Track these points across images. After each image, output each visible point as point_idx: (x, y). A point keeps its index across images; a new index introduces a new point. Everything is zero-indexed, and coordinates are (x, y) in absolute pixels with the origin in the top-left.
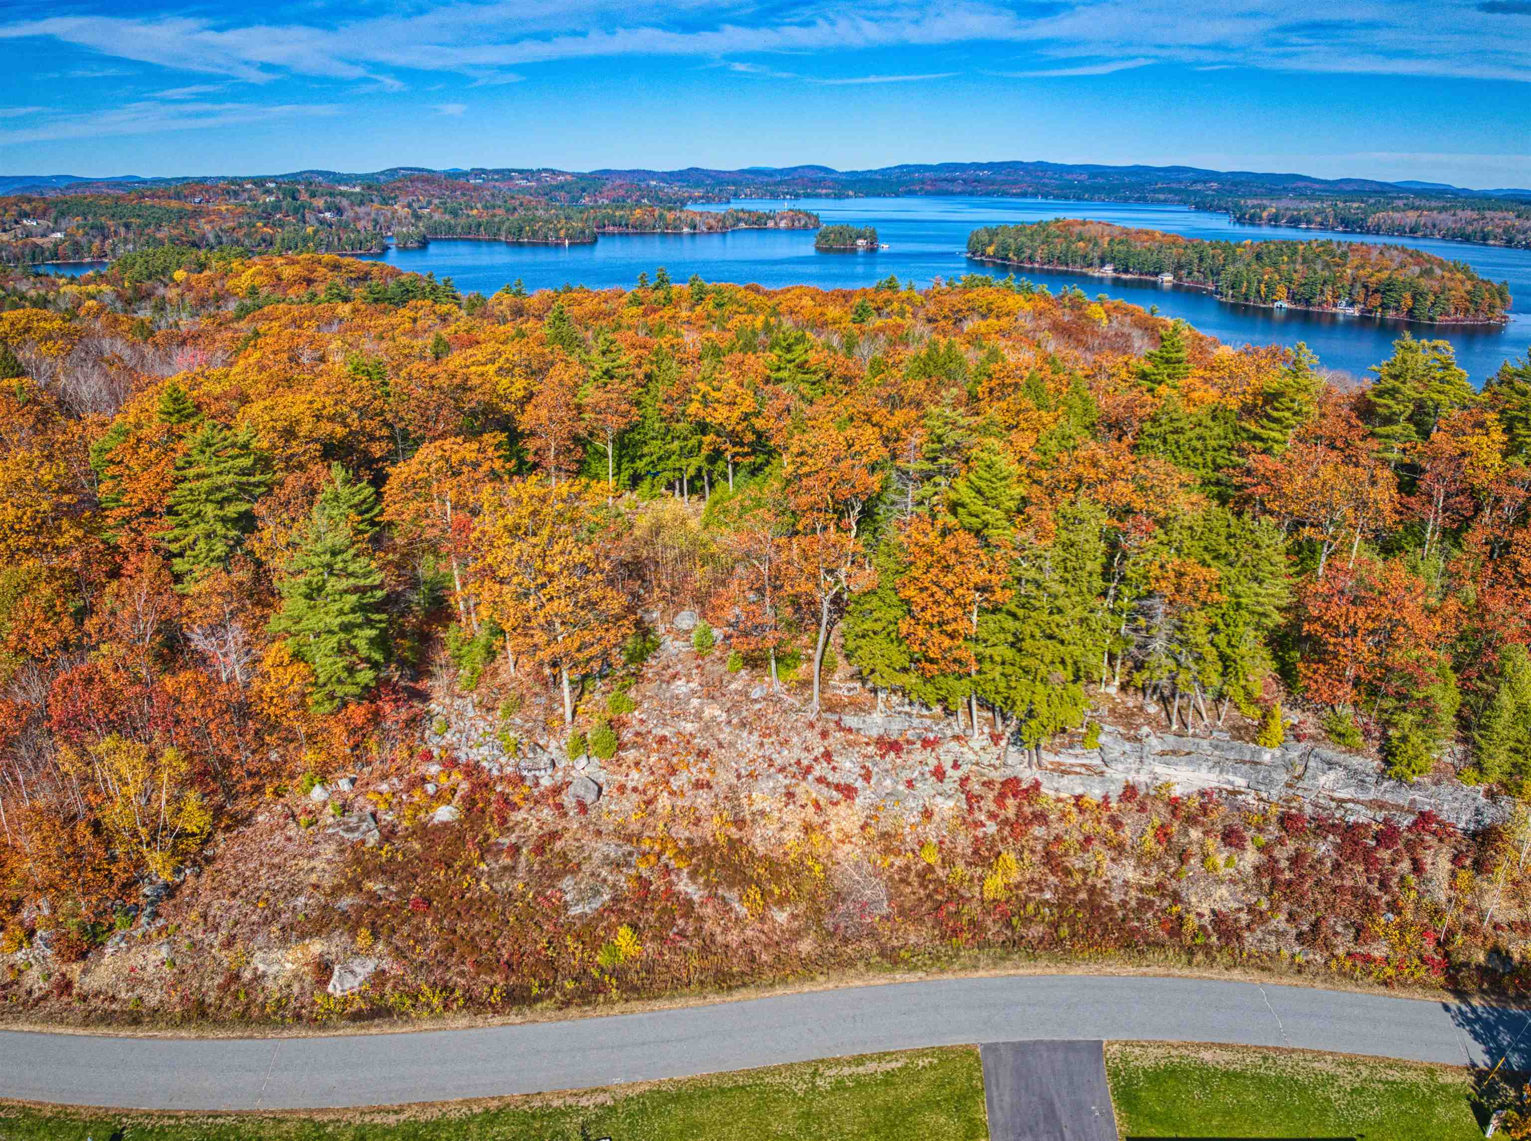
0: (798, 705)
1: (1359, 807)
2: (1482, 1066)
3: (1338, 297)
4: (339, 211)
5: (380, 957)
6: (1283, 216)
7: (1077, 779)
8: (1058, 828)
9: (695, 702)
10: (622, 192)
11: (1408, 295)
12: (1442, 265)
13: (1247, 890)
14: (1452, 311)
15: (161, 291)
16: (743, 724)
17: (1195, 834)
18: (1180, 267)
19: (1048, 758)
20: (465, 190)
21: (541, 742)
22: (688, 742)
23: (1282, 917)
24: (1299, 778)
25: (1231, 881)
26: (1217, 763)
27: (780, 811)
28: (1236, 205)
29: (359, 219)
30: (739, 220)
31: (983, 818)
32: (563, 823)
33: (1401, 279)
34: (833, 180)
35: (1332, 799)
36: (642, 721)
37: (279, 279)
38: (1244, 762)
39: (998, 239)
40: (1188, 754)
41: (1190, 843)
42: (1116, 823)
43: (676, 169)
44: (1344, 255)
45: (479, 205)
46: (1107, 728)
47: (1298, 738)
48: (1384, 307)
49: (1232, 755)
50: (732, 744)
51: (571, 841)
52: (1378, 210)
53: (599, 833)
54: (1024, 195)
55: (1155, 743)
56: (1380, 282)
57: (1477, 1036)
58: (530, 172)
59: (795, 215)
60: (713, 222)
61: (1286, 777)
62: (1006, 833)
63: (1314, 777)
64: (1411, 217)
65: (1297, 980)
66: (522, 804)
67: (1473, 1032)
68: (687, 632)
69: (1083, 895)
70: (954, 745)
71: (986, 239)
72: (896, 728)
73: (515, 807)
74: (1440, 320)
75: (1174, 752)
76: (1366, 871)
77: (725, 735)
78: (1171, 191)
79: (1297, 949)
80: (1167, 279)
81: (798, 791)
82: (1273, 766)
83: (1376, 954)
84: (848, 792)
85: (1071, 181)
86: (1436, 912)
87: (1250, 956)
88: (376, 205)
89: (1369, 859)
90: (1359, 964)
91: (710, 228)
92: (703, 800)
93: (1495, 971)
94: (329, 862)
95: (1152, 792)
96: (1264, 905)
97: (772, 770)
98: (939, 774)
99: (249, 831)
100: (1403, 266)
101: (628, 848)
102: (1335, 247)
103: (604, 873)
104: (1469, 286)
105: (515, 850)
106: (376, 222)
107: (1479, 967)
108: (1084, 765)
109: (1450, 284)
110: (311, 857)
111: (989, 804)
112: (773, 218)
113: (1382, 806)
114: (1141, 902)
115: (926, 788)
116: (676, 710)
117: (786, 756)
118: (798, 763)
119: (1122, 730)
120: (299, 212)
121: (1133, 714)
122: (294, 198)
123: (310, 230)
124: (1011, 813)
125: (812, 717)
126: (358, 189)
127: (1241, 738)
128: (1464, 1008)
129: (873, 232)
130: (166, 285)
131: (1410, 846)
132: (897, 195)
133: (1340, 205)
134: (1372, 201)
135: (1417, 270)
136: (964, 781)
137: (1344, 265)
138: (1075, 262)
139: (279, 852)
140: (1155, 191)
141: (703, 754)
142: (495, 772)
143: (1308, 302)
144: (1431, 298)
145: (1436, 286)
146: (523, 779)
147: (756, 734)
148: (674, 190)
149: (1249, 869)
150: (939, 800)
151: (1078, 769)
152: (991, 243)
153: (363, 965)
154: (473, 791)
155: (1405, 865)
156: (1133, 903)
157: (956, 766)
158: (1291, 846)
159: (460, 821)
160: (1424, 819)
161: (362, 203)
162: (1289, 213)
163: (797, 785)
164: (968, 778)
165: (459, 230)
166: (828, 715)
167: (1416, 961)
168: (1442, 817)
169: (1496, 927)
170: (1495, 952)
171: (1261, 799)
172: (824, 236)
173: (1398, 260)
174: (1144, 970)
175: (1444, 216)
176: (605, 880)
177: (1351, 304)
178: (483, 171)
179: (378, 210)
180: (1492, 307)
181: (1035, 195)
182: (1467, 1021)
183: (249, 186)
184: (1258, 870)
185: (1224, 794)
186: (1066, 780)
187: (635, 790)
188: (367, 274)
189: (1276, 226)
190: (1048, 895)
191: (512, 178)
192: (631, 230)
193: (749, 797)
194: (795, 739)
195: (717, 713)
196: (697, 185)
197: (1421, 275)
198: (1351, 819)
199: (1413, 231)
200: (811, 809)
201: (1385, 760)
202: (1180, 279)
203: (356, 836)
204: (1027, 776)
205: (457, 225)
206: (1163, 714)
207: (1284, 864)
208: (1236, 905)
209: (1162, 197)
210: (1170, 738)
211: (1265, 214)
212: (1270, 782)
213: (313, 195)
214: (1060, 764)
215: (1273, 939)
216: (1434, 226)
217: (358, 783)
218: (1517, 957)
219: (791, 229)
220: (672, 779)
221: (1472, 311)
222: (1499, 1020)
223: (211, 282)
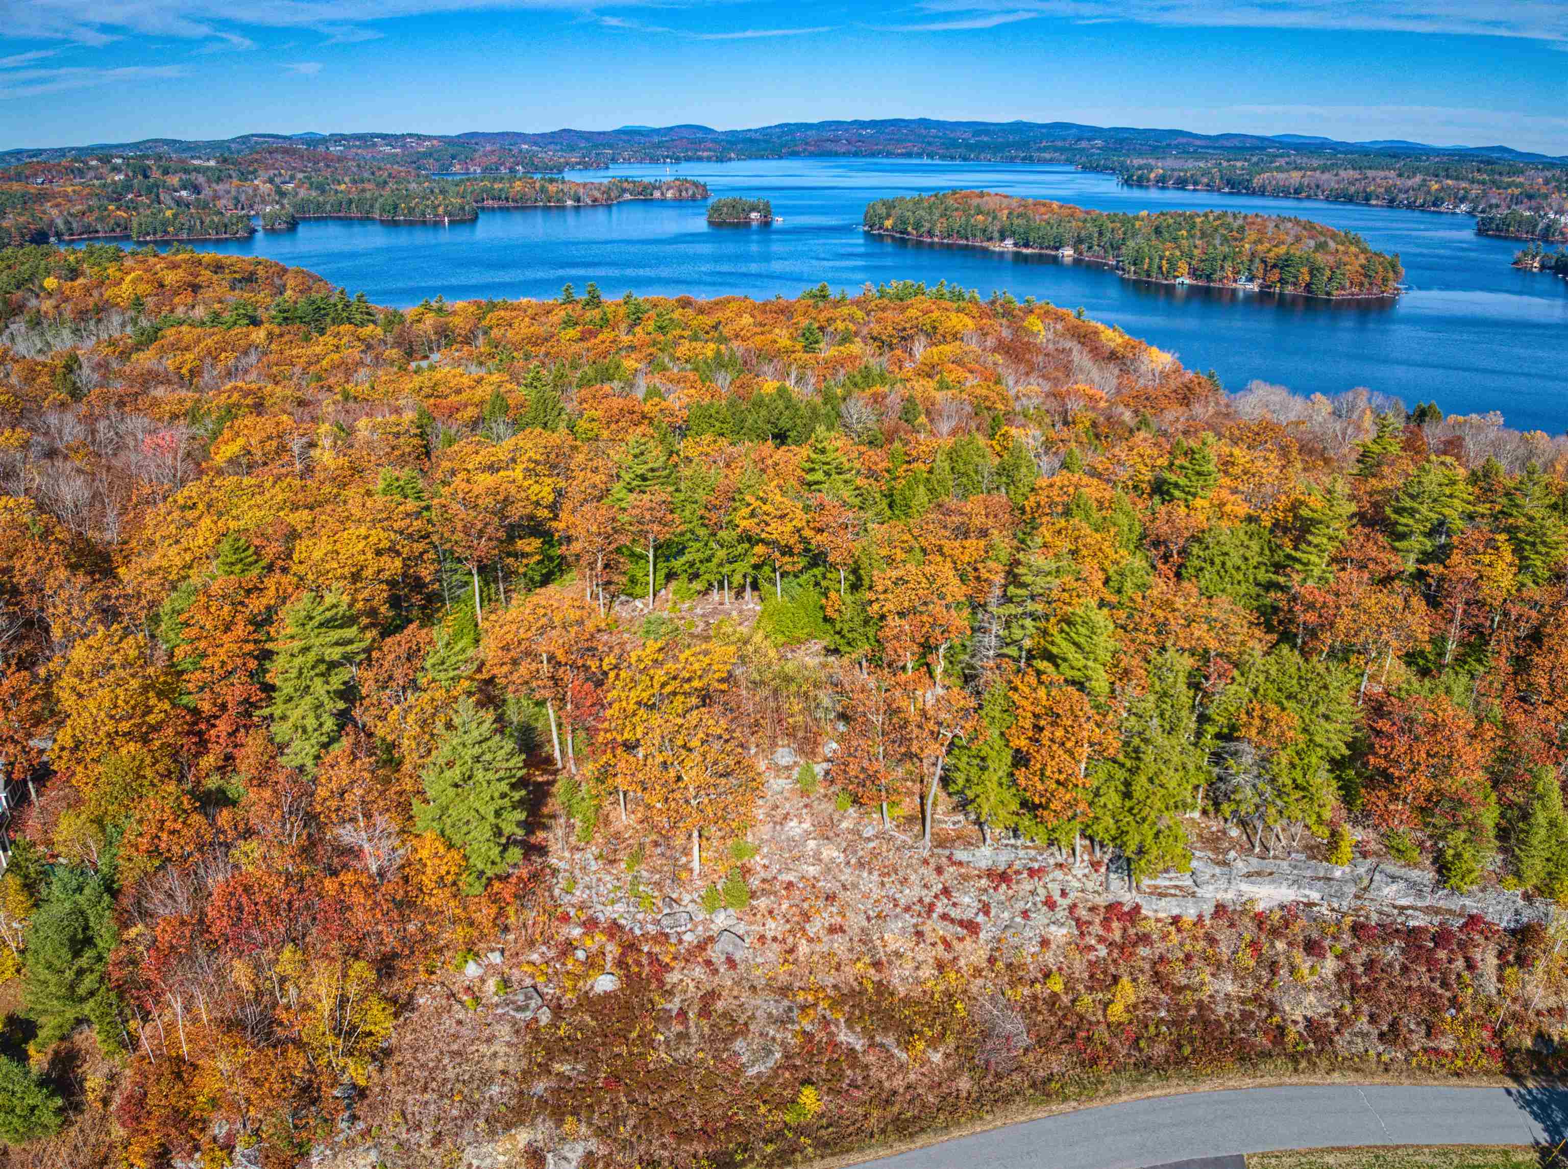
0: (910, 842)
1: (1417, 913)
2: (1544, 1143)
3: (1238, 272)
4: (197, 189)
5: (586, 1140)
6: (1171, 177)
7: (1174, 901)
8: (1160, 947)
9: (812, 844)
10: (494, 158)
11: (1305, 270)
12: (1334, 236)
13: (1332, 996)
14: (1348, 285)
15: (33, 302)
16: (861, 865)
17: (1280, 945)
18: (1080, 240)
19: (1146, 882)
20: (329, 160)
21: (674, 896)
22: (814, 886)
23: (1364, 1019)
24: (1365, 889)
25: (1316, 988)
26: (1295, 882)
27: (913, 950)
28: (1122, 165)
29: (219, 198)
30: (625, 191)
31: (1093, 942)
32: (717, 980)
33: (1298, 254)
34: (713, 141)
35: (1395, 907)
36: (765, 867)
37: (162, 286)
38: (1319, 879)
39: (897, 212)
40: (1271, 874)
41: (1277, 954)
42: (1212, 941)
43: (548, 130)
44: (1241, 229)
45: (347, 179)
46: (1197, 854)
47: (1364, 855)
48: (1283, 282)
49: (1309, 873)
50: (855, 886)
51: (730, 1000)
52: (1263, 171)
53: (753, 988)
54: (909, 155)
55: (1240, 866)
56: (1278, 257)
57: (1536, 1117)
58: (396, 137)
59: (682, 184)
60: (597, 194)
61: (1354, 890)
62: (1115, 955)
63: (1379, 889)
64: (1295, 177)
65: (1387, 1078)
66: (673, 964)
67: (1532, 1113)
68: (787, 768)
69: (1193, 1011)
70: (1059, 875)
71: (883, 211)
72: (1003, 859)
73: (667, 968)
74: (1336, 295)
75: (1259, 874)
76: (1429, 971)
77: (847, 876)
78: (1056, 149)
79: (1381, 1048)
80: (1068, 253)
81: (926, 929)
82: (1343, 881)
83: (1445, 1047)
84: (972, 927)
85: (955, 140)
86: (1490, 1006)
87: (1344, 1059)
88: (235, 182)
89: (1431, 963)
90: (1433, 1057)
91: (595, 200)
92: (839, 945)
93: (1540, 1053)
94: (509, 1044)
95: (1239, 908)
96: (1348, 1010)
97: (898, 910)
98: (1050, 904)
99: (415, 1016)
100: (1298, 239)
101: (786, 1003)
102: (1230, 219)
103: (772, 1033)
104: (1362, 260)
105: (682, 1014)
106: (237, 200)
107: (1528, 1051)
108: (1176, 887)
109: (1345, 259)
110: (489, 1041)
111: (1097, 929)
112: (659, 188)
113: (1437, 911)
114: (1243, 1013)
115: (1040, 918)
116: (795, 852)
117: (908, 895)
118: (921, 901)
119: (1210, 854)
120: (153, 190)
121: (1218, 838)
122: (146, 177)
123: (169, 213)
124: (1117, 936)
125: (926, 854)
126: (212, 163)
127: (1315, 858)
128: (1523, 1091)
129: (767, 204)
130: (37, 296)
131: (1462, 946)
132: (781, 158)
133: (1225, 164)
134: (1255, 159)
135: (1312, 243)
136: (1072, 908)
137: (1242, 239)
138: (974, 236)
139: (456, 1037)
140: (1039, 149)
141: (830, 898)
142: (638, 932)
143: (1209, 278)
144: (1328, 273)
145: (1331, 259)
146: (667, 935)
147: (876, 873)
148: (547, 155)
149: (1331, 976)
150: (1053, 928)
151: (1173, 891)
152: (888, 216)
153: (572, 1150)
154: (623, 954)
155: (1460, 964)
156: (1237, 1016)
157: (1064, 894)
158: (1364, 952)
159: (622, 989)
160: (1473, 921)
161: (219, 180)
162: (1176, 174)
163: (923, 923)
164: (1075, 906)
165: (328, 207)
166: (938, 851)
167: (1478, 1051)
168: (1488, 919)
169: (1538, 1013)
170: (1541, 1037)
171: (1333, 910)
172: (716, 209)
173: (1292, 233)
174: (1259, 1081)
175: (1326, 176)
176: (774, 1039)
177: (1251, 279)
178: (343, 137)
179: (238, 187)
180: (1385, 280)
181: (920, 155)
182: (1527, 1103)
183: (94, 163)
184: (1339, 977)
185: (1301, 907)
186: (1163, 902)
187: (775, 939)
188: (252, 274)
189: (1163, 188)
190: (1163, 1014)
191: (375, 145)
192: (511, 204)
193: (882, 938)
194: (913, 877)
195: (836, 854)
196: (572, 149)
197: (1316, 250)
198: (1412, 923)
199: (1297, 191)
200: (941, 947)
201: (1439, 871)
202: (1081, 254)
203: (529, 1015)
204: (1128, 898)
205: (325, 203)
206: (1244, 837)
207: (1360, 970)
208: (1323, 1011)
209: (1047, 156)
210: (1254, 861)
211: (1152, 176)
212: (1341, 896)
213: (166, 172)
214: (1156, 887)
215: (1359, 1040)
216: (1318, 186)
217: (507, 953)
218: (1556, 1039)
219: (679, 201)
220: (807, 926)
221: (1367, 285)
222: (1551, 1098)
223: (88, 291)
